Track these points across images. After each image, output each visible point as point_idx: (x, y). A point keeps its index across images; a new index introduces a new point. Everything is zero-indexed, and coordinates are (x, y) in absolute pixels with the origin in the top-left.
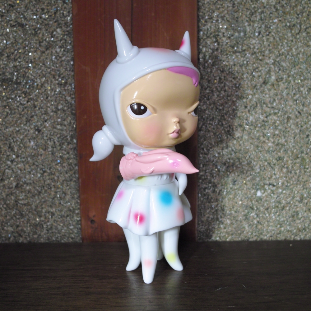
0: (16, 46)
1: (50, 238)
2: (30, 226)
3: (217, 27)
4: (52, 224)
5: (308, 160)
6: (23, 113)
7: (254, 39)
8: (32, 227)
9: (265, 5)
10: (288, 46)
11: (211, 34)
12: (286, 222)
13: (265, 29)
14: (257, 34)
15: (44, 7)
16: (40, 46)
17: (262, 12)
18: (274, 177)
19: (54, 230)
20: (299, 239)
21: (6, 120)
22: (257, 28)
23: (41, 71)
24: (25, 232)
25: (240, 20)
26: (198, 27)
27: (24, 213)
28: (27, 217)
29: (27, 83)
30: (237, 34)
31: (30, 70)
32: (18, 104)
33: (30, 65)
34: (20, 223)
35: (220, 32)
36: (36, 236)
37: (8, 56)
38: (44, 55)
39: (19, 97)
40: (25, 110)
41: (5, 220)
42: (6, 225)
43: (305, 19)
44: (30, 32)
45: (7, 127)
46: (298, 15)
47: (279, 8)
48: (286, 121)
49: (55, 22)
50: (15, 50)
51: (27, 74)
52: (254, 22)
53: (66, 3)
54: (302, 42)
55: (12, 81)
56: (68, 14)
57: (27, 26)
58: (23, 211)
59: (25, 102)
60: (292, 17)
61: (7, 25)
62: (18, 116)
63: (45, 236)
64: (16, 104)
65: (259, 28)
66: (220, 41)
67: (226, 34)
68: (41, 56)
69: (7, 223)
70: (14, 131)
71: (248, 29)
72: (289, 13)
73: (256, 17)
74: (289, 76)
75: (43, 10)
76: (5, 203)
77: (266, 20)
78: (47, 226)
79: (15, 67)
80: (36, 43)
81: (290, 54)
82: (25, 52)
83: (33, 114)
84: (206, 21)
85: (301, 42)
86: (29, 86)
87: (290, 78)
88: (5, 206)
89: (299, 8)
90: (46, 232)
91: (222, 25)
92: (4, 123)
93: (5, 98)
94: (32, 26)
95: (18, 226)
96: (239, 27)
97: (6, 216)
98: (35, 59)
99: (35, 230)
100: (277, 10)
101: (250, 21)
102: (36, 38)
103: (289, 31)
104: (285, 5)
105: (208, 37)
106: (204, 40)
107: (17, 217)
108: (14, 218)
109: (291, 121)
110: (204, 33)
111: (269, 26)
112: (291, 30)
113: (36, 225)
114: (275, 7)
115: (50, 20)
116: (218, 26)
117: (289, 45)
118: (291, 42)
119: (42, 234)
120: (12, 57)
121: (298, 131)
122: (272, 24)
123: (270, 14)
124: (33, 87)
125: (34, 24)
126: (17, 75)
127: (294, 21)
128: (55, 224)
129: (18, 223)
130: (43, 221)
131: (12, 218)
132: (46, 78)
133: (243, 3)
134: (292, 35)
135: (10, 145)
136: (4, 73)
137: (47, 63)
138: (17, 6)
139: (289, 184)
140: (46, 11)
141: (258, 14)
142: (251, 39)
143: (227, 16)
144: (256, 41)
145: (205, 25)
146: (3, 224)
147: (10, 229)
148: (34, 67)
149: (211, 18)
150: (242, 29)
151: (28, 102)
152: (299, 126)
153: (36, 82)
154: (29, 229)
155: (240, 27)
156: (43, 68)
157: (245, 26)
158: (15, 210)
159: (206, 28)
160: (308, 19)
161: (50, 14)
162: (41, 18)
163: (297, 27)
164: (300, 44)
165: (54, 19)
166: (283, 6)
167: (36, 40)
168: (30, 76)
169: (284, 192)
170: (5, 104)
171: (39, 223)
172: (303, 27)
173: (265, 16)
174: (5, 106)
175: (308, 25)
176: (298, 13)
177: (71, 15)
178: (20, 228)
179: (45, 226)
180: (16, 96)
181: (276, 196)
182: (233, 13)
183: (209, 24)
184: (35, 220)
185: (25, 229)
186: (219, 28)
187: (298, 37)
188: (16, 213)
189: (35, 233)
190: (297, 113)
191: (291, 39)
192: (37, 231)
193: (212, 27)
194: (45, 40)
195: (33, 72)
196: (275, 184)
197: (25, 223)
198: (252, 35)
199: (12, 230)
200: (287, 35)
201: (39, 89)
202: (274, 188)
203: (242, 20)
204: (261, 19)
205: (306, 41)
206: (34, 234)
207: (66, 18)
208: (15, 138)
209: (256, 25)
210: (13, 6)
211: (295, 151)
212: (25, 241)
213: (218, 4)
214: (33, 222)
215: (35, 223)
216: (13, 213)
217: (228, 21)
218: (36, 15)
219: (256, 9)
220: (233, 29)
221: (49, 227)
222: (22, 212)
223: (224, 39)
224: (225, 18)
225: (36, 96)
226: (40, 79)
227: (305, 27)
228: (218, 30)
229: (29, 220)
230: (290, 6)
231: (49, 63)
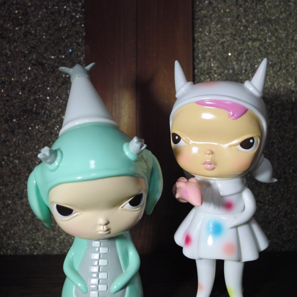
0: (36, 81)
1: (62, 250)
2: (45, 239)
3: (209, 65)
4: (64, 238)
5: (290, 180)
6: (41, 139)
7: (241, 75)
8: (46, 241)
9: (250, 46)
10: (270, 81)
11: (204, 71)
12: (272, 235)
13: (250, 67)
14: (244, 71)
15: (61, 48)
16: (57, 81)
17: (248, 53)
18: (261, 195)
19: (66, 244)
20: (284, 250)
21: (26, 145)
22: (244, 66)
23: (57, 103)
24: (40, 245)
25: (229, 59)
26: (194, 66)
27: (39, 228)
28: (42, 231)
29: (45, 113)
30: (226, 71)
31: (48, 102)
32: (37, 131)
33: (48, 98)
34: (36, 237)
35: (212, 69)
36: (49, 249)
37: (29, 91)
38: (60, 89)
39: (38, 125)
40: (43, 137)
41: (22, 234)
42: (23, 239)
43: (284, 58)
44: (48, 70)
45: (26, 152)
46: (279, 55)
47: (262, 49)
48: (270, 145)
49: (70, 61)
50: (35, 85)
51: (45, 106)
52: (241, 61)
53: (80, 46)
54: (283, 78)
55: (32, 112)
56: (81, 55)
57: (46, 65)
58: (39, 226)
59: (43, 130)
60: (273, 57)
61: (29, 64)
62: (37, 142)
63: (57, 249)
64: (35, 131)
65: (245, 66)
66: (212, 77)
67: (217, 71)
68: (58, 90)
69: (24, 237)
70: (33, 155)
71: (236, 67)
72: (271, 53)
73: (243, 57)
74: (272, 107)
75: (60, 51)
76: (23, 219)
77: (251, 59)
78: (60, 239)
79: (35, 99)
80: (53, 79)
81: (273, 88)
82: (44, 86)
83: (50, 140)
84: (200, 61)
85: (281, 77)
86: (47, 116)
87: (273, 109)
88: (23, 221)
89: (279, 49)
90: (59, 245)
91: (214, 64)
92: (24, 148)
93: (25, 126)
94: (51, 64)
95: (34, 240)
96: (228, 65)
97: (23, 231)
98: (52, 92)
99: (49, 243)
100: (260, 51)
101: (237, 60)
102: (54, 75)
103: (271, 68)
104: (267, 47)
105: (202, 74)
106: (198, 76)
107: (34, 231)
108: (31, 232)
109: (275, 146)
110: (198, 71)
111: (253, 65)
112: (273, 68)
113: (49, 239)
114: (258, 48)
115: (66, 60)
116: (211, 64)
117: (272, 80)
118: (272, 78)
119: (55, 246)
120: (33, 91)
121: (281, 154)
122: (256, 63)
123: (254, 55)
124: (50, 117)
125: (52, 63)
126: (37, 106)
127: (275, 61)
128: (67, 238)
129: (34, 237)
130: (56, 235)
131: (29, 232)
132: (61, 109)
133: (231, 45)
134: (274, 72)
135: (29, 167)
136: (25, 105)
137: (63, 96)
138: (38, 48)
139: (274, 201)
140: (62, 52)
141: (244, 54)
142: (239, 76)
143: (218, 56)
144: (243, 77)
145: (199, 64)
146: (21, 237)
147: (27, 242)
148: (51, 100)
149: (204, 58)
150: (231, 67)
151: (45, 129)
152: (282, 150)
153: (53, 112)
154: (43, 242)
155: (230, 66)
156: (59, 100)
157: (233, 65)
158: (31, 225)
159: (200, 66)
160: (287, 58)
161: (66, 54)
162: (58, 58)
163: (278, 65)
164: (280, 80)
165: (69, 59)
166: (265, 48)
167: (54, 77)
168: (48, 107)
169: (270, 208)
170: (25, 131)
171: (53, 237)
172: (283, 65)
173: (250, 56)
174: (25, 134)
175: (287, 64)
176: (279, 53)
177: (84, 56)
178: (35, 242)
179: (58, 240)
180: (35, 125)
181: (263, 212)
182: (223, 53)
183: (203, 63)
184: (49, 233)
185: (40, 242)
186: (211, 66)
187: (279, 73)
188: (32, 228)
189: (49, 246)
190: (279, 139)
191: (273, 75)
192: (51, 244)
193: (206, 65)
194: (62, 76)
195: (50, 104)
196: (262, 201)
197: (40, 237)
198: (239, 73)
199: (29, 243)
200: (269, 72)
201: (55, 119)
202: (262, 205)
203: (231, 60)
204: (247, 59)
205: (286, 77)
206: (47, 247)
207: (80, 58)
208: (34, 161)
209: (243, 64)
210: (34, 48)
211: (279, 172)
212: (40, 253)
213: (210, 46)
214: (48, 236)
215: (49, 237)
216: (29, 228)
217: (219, 60)
218: (54, 56)
219: (242, 51)
220: (223, 67)
221: (62, 240)
222: (37, 227)
223: (216, 75)
224: (216, 58)
225: (52, 124)
226: (56, 110)
227: (284, 65)
228: (211, 68)
229: (43, 234)
230: (272, 48)
231: (64, 96)
